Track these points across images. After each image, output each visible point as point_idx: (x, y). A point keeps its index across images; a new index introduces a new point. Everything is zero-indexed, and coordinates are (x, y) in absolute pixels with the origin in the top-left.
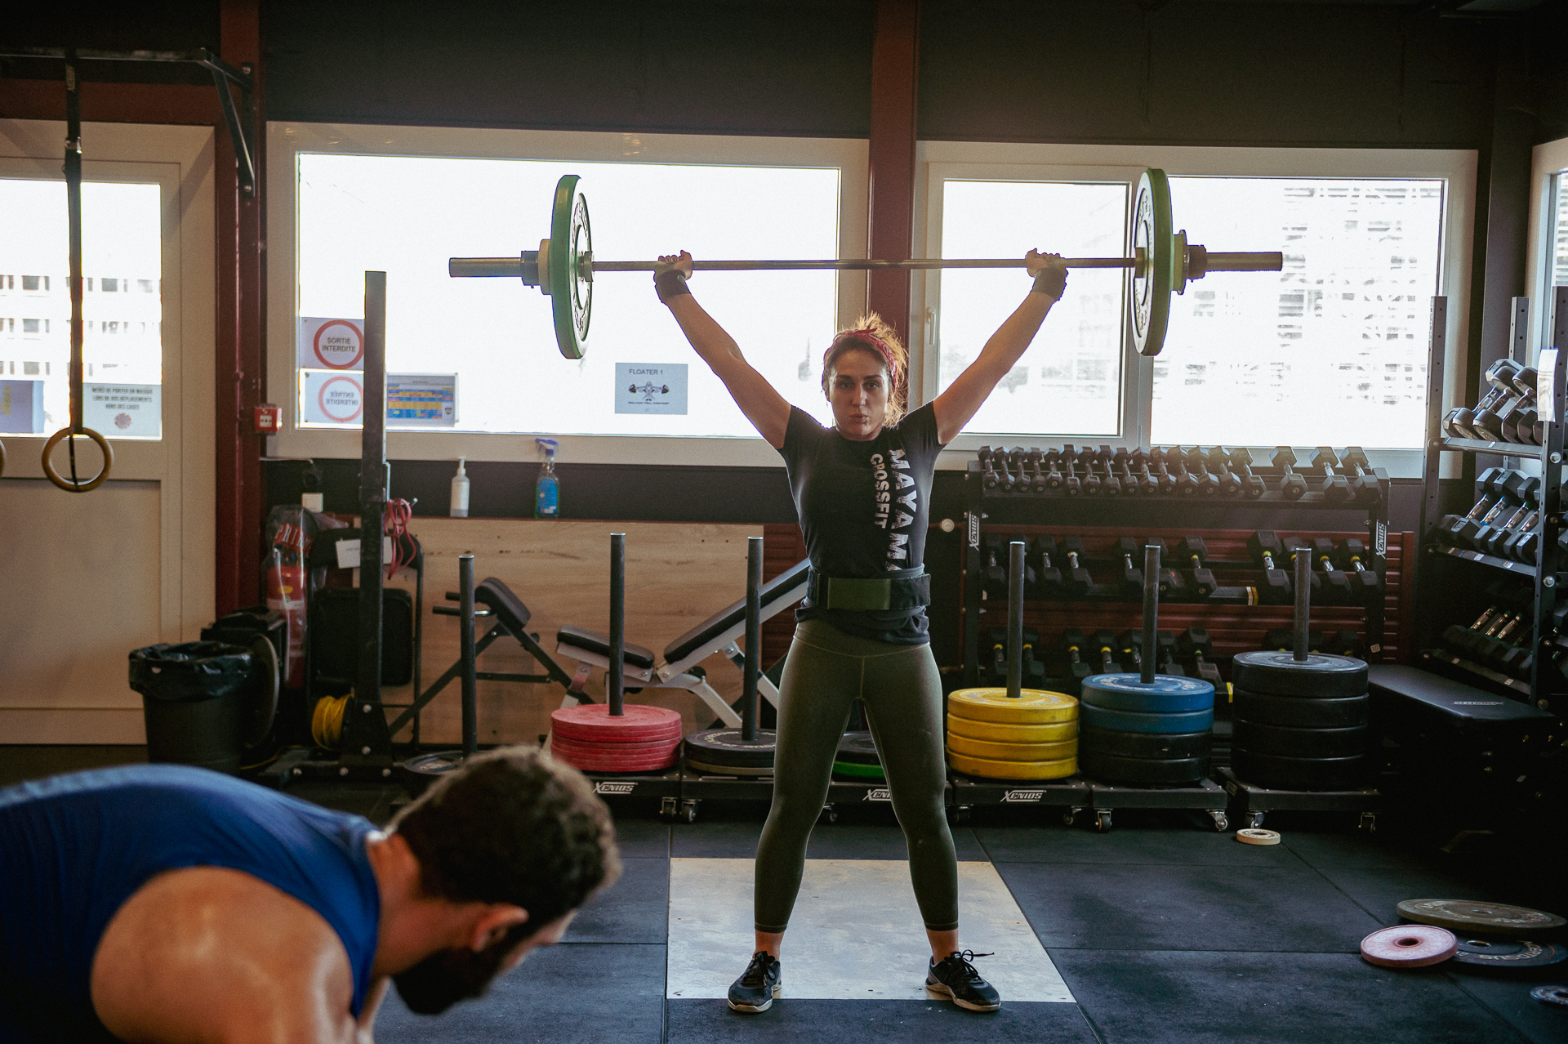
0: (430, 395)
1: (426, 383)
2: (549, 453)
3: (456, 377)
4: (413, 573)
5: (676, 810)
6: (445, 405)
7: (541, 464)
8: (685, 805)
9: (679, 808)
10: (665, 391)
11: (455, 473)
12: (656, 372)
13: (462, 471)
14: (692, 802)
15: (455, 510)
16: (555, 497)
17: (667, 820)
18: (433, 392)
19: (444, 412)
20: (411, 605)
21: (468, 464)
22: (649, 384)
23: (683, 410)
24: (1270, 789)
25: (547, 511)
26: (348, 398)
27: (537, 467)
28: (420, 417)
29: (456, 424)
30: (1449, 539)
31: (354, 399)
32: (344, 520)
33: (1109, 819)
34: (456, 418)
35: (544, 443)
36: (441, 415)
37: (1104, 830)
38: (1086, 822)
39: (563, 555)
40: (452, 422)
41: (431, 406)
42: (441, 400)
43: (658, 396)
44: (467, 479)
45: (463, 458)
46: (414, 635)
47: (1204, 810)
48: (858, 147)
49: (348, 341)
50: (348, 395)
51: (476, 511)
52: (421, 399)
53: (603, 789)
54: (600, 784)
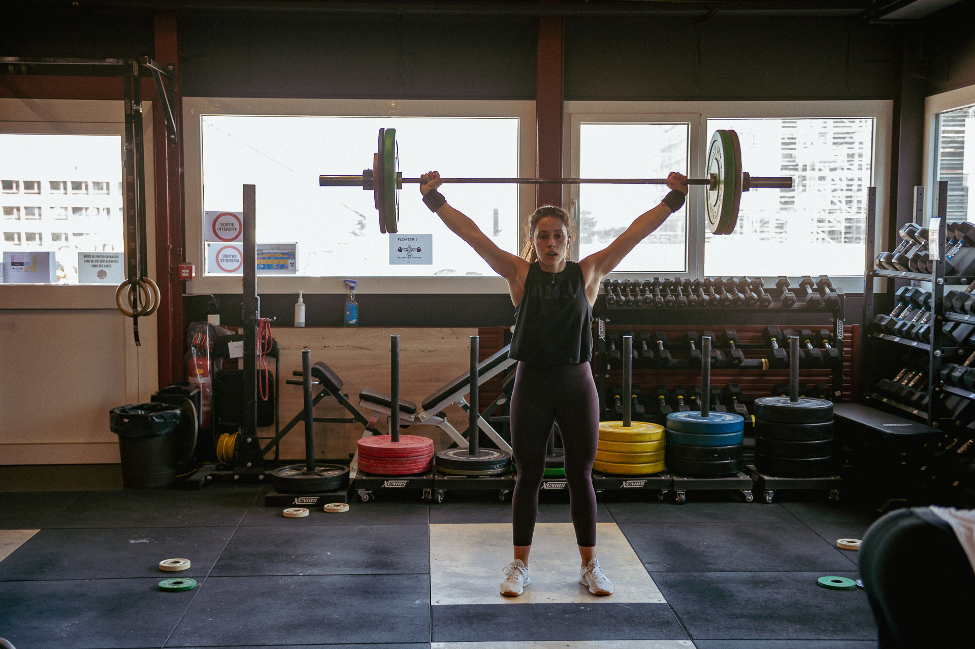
0: (281, 256)
1: (279, 249)
2: (352, 288)
3: (296, 245)
4: (274, 360)
5: (431, 496)
6: (290, 261)
7: (347, 295)
8: (437, 493)
9: (433, 495)
10: (419, 250)
11: (297, 301)
12: (413, 239)
13: (301, 300)
14: (441, 491)
15: (297, 323)
16: (356, 315)
17: (427, 502)
18: (283, 254)
19: (289, 265)
20: (273, 378)
21: (304, 296)
22: (409, 247)
23: (430, 262)
24: (777, 477)
25: (351, 322)
26: (233, 258)
27: (345, 297)
28: (276, 269)
29: (297, 272)
30: (880, 329)
31: (236, 259)
32: (232, 330)
33: (683, 497)
34: (297, 269)
35: (348, 282)
36: (288, 267)
37: (681, 503)
38: (671, 499)
39: (361, 348)
40: (295, 271)
41: (282, 262)
42: (288, 258)
43: (415, 253)
44: (304, 305)
45: (301, 292)
46: (275, 397)
47: (739, 490)
48: (530, 105)
49: (233, 225)
50: (233, 256)
51: (309, 323)
52: (276, 258)
53: (388, 485)
54: (387, 482)
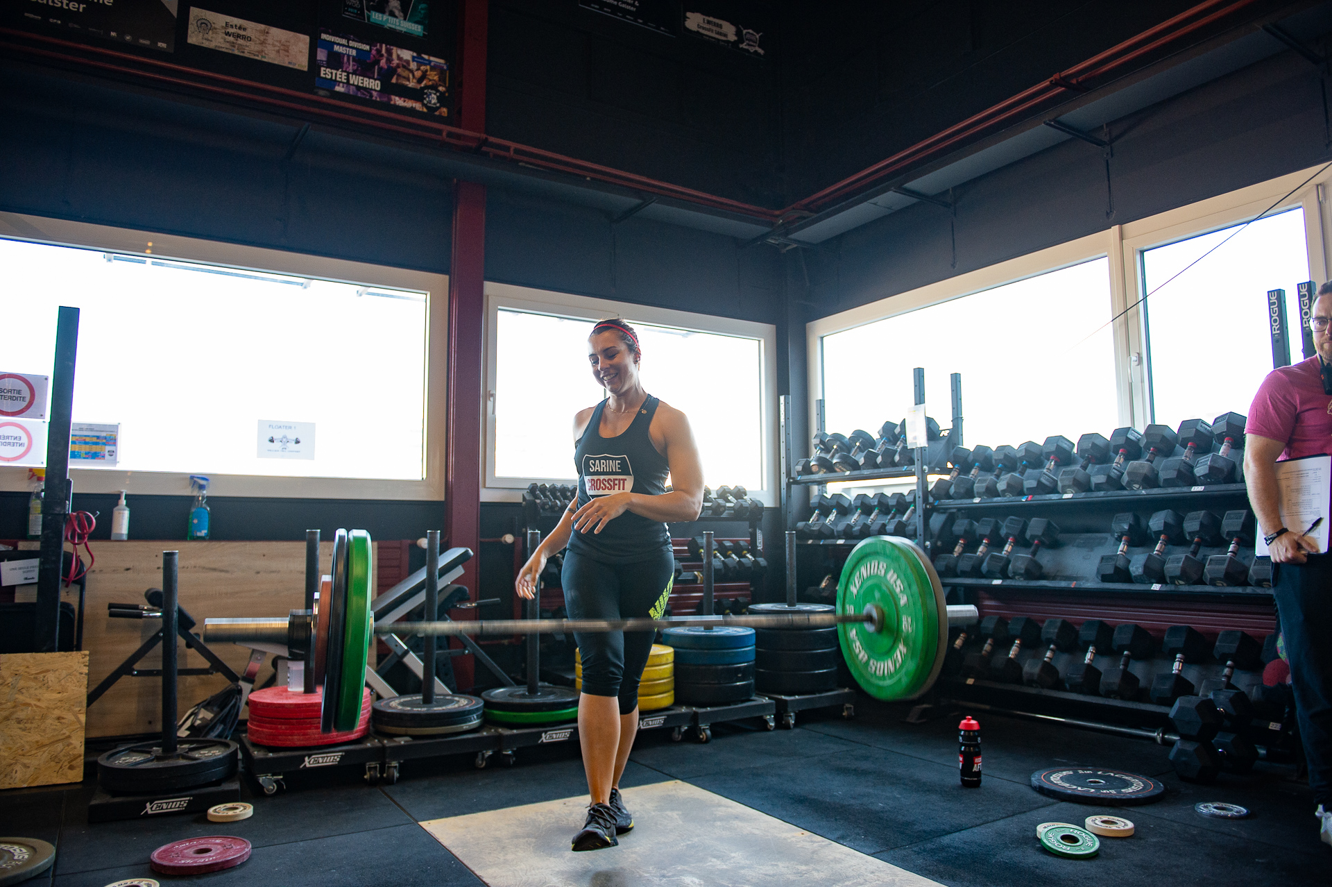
0: (95, 440)
1: (92, 430)
2: (202, 487)
3: (119, 426)
4: (78, 587)
5: (380, 773)
6: (108, 448)
7: (194, 497)
8: (389, 767)
9: (382, 772)
10: (297, 442)
11: (117, 504)
12: (290, 427)
13: (123, 502)
14: (395, 764)
15: (118, 534)
16: (206, 524)
17: (374, 783)
18: (98, 437)
19: (107, 454)
20: (74, 615)
21: (127, 497)
22: (285, 437)
23: (311, 457)
24: (798, 695)
25: (199, 534)
26: (15, 441)
27: (190, 500)
28: (84, 458)
29: (118, 465)
30: (811, 534)
31: (21, 442)
32: (9, 544)
33: (708, 732)
34: (118, 460)
35: (197, 481)
36: (104, 457)
37: (707, 741)
38: (692, 736)
39: (214, 570)
40: (115, 462)
41: (95, 449)
42: (105, 444)
43: (292, 445)
44: (128, 509)
45: (125, 492)
46: (75, 643)
47: (762, 717)
48: (442, 280)
49: (19, 392)
50: (16, 438)
51: (134, 535)
52: (86, 443)
53: (311, 762)
54: (309, 758)
